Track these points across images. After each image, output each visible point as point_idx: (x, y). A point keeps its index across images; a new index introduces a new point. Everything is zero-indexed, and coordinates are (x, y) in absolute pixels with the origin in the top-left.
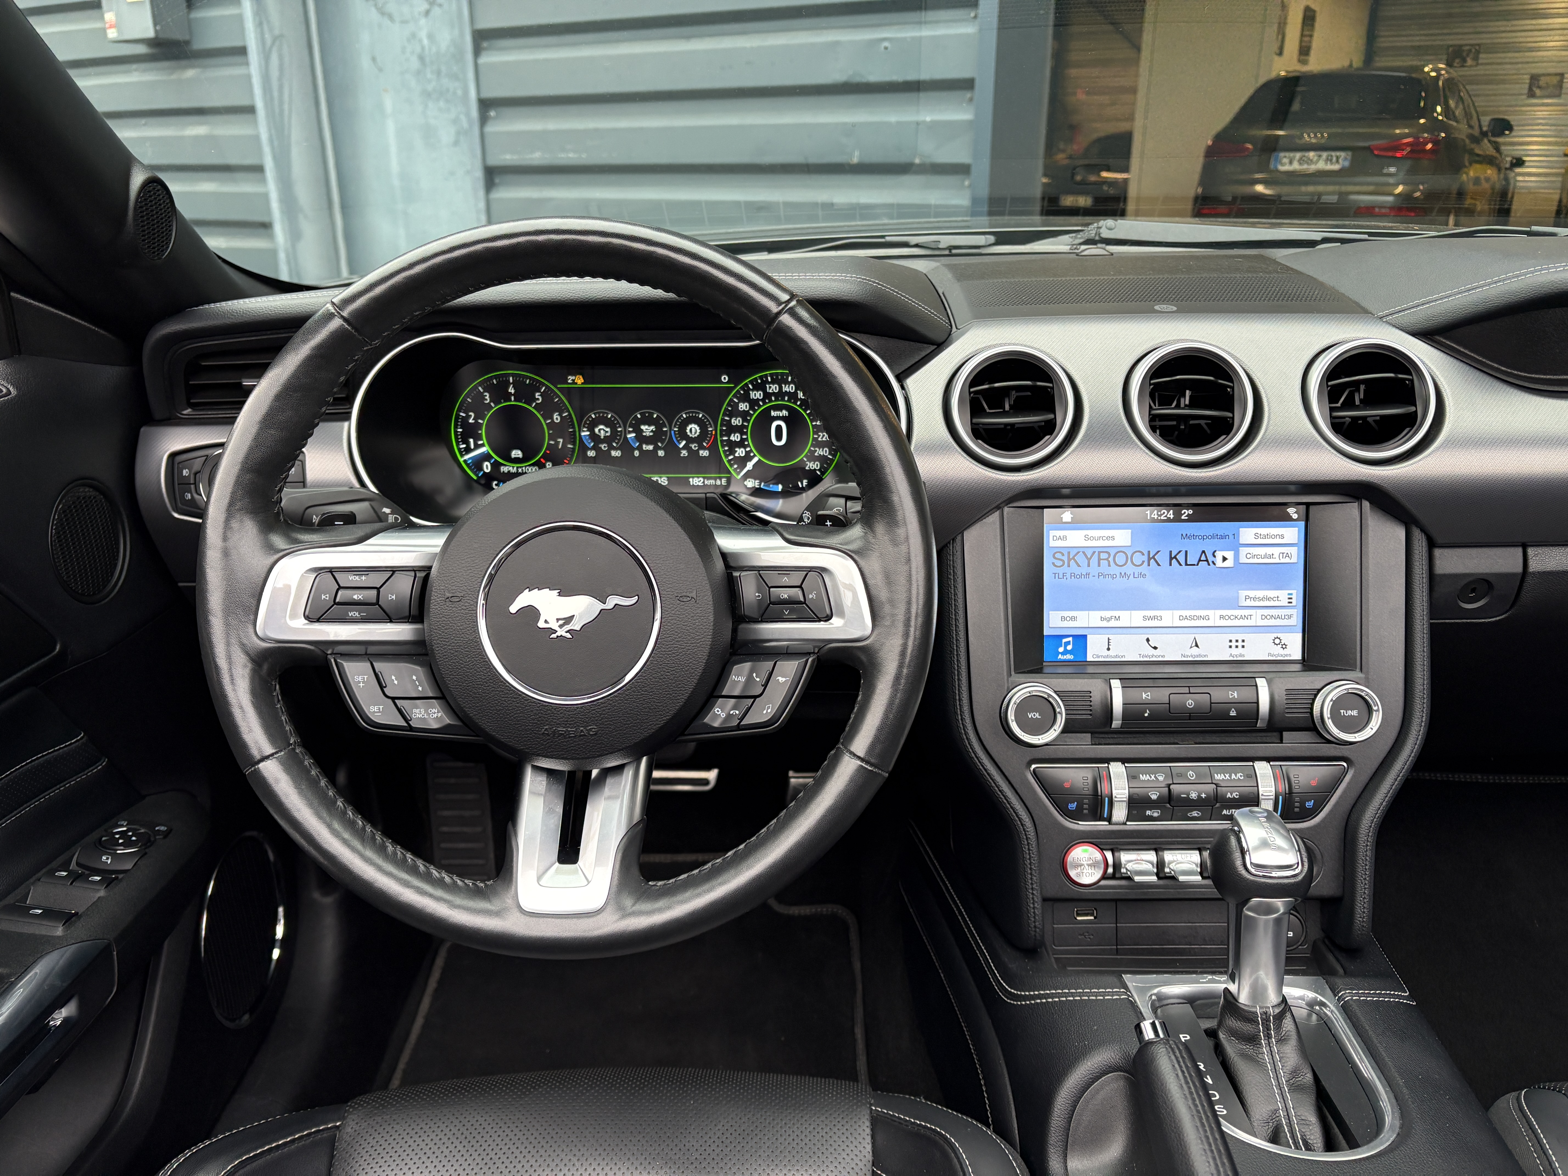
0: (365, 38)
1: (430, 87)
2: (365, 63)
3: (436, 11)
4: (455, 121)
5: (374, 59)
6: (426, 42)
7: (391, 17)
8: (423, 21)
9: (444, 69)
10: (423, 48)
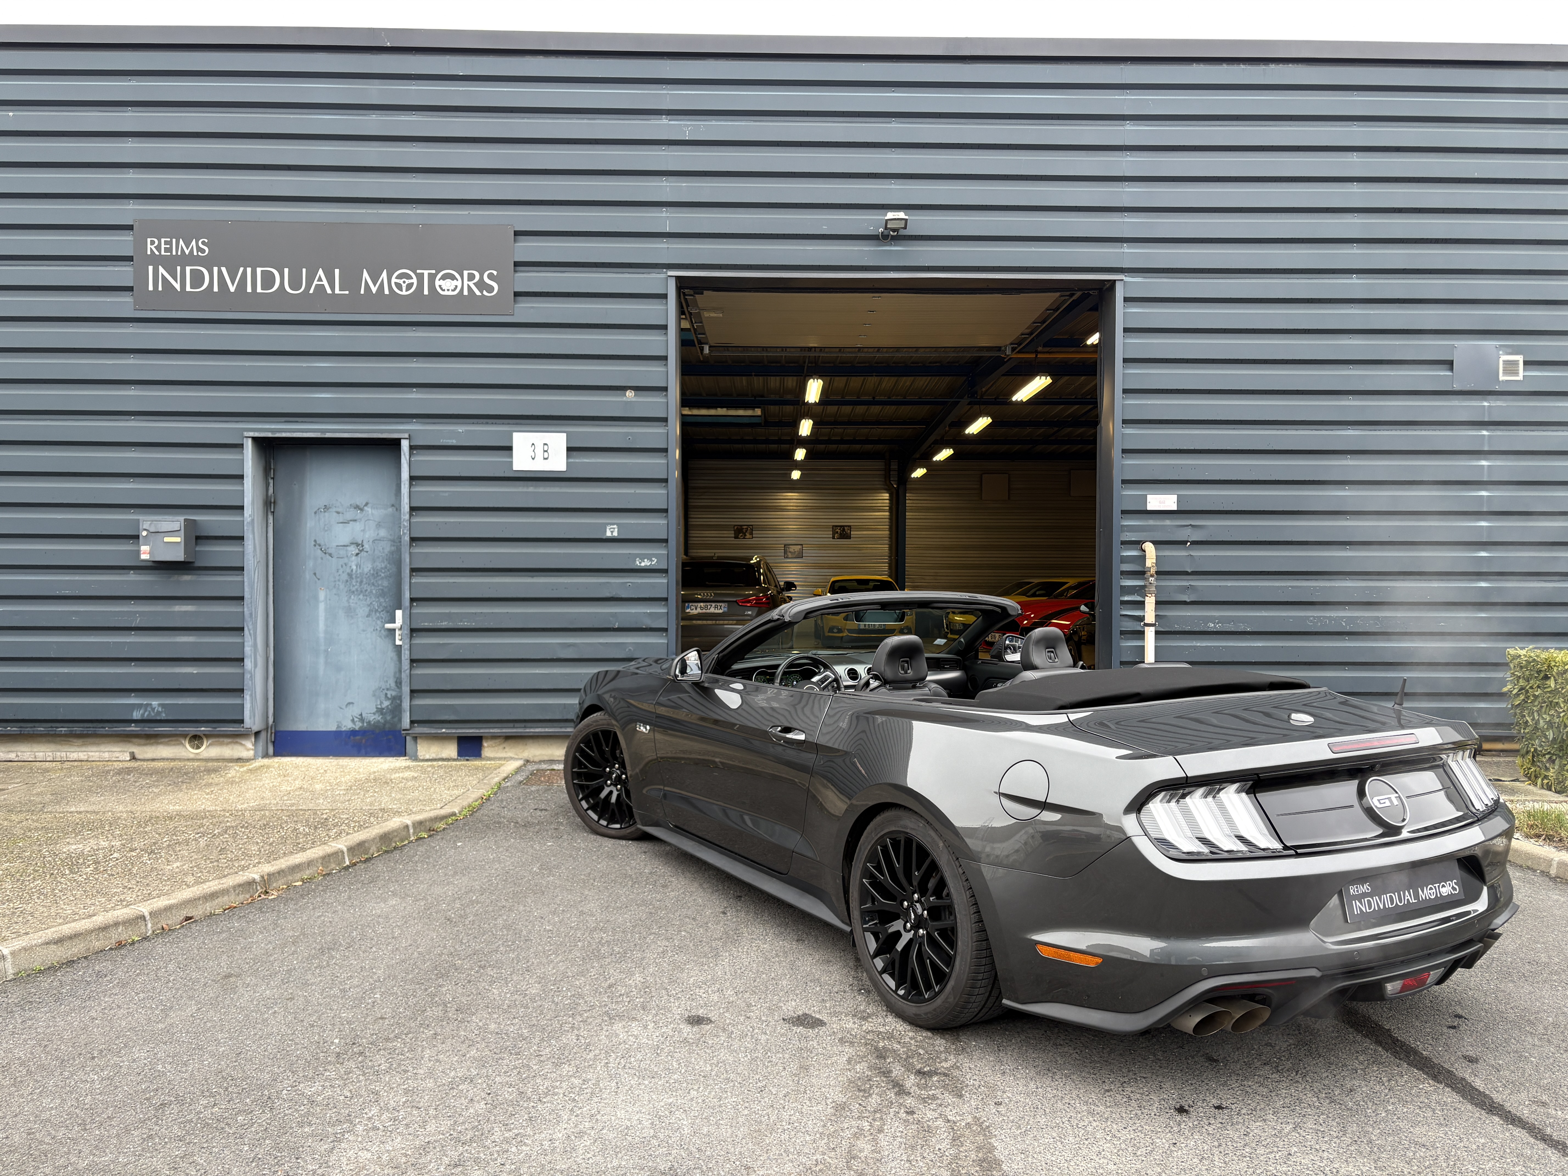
0: (311, 564)
1: (354, 589)
2: (308, 576)
3: (363, 554)
4: (369, 606)
5: (315, 574)
6: (354, 567)
7: (330, 555)
8: (354, 558)
9: (365, 580)
10: (352, 570)
